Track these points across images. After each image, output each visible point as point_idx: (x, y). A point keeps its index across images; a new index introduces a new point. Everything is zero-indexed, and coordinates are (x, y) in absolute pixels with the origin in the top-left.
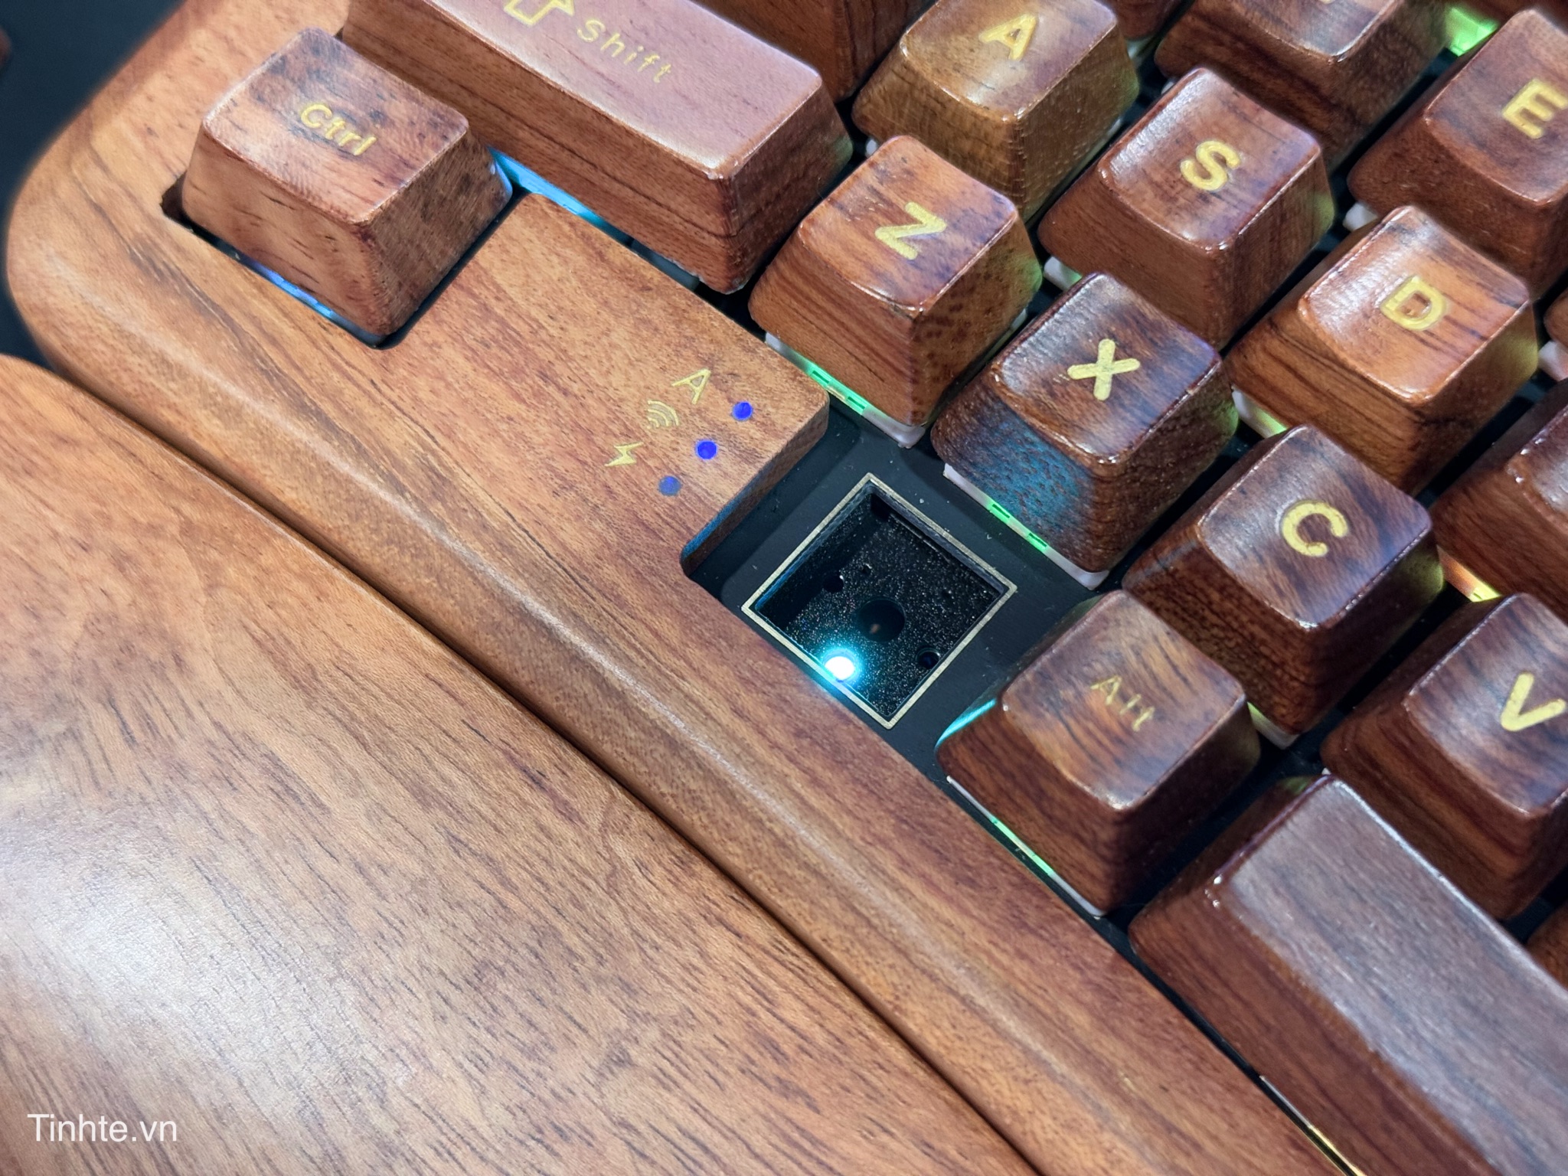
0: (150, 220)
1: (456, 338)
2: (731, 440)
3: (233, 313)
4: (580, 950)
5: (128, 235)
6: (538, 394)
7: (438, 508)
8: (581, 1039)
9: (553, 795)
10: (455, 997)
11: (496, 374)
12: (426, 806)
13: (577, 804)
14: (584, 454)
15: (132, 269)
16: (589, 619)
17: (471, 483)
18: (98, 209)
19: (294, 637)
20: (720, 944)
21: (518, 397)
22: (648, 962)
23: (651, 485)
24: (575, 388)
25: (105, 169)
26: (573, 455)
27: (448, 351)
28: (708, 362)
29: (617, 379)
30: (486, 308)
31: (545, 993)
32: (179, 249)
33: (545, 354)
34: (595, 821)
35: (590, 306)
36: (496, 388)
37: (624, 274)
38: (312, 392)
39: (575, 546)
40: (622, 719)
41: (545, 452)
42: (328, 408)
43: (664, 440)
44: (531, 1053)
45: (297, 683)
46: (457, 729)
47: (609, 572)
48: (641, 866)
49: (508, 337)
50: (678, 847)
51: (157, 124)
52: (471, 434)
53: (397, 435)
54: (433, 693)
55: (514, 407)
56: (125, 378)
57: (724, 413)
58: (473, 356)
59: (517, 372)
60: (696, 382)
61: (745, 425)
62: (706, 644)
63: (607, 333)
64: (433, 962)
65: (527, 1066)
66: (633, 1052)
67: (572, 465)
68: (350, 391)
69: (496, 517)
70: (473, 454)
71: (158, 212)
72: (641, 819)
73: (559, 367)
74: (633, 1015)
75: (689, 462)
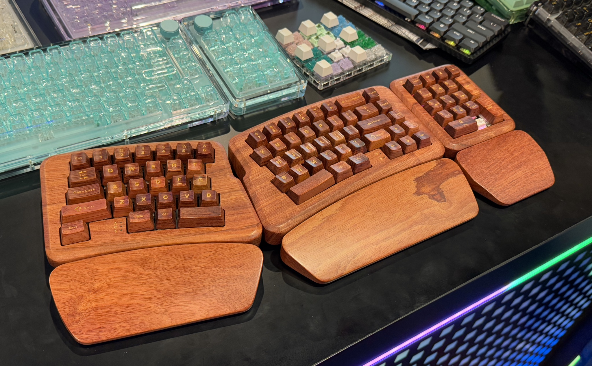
0: (62, 247)
4: (146, 259)
5: (61, 249)
6: (105, 233)
7: (107, 245)
8: (151, 263)
9: (133, 254)
10: (141, 268)
11: (100, 235)
12: (126, 262)
13: (137, 253)
15: (64, 251)
16: (125, 241)
18: (56, 250)
19: (105, 262)
20: (154, 251)
22: (151, 256)
24: (107, 231)
25: (53, 247)
26: (112, 234)
27: (95, 236)
28: (115, 222)
29: (110, 228)
30: (95, 232)
31: (146, 263)
32: (67, 247)
33: (102, 231)
34: (139, 252)
36: (102, 235)
38: (88, 246)
41: (110, 236)
42: (90, 246)
43: (117, 228)
52: (103, 239)
55: (104, 235)
58: (97, 235)
59: (102, 233)
68: (91, 244)
73: (104, 231)
75: (121, 228)
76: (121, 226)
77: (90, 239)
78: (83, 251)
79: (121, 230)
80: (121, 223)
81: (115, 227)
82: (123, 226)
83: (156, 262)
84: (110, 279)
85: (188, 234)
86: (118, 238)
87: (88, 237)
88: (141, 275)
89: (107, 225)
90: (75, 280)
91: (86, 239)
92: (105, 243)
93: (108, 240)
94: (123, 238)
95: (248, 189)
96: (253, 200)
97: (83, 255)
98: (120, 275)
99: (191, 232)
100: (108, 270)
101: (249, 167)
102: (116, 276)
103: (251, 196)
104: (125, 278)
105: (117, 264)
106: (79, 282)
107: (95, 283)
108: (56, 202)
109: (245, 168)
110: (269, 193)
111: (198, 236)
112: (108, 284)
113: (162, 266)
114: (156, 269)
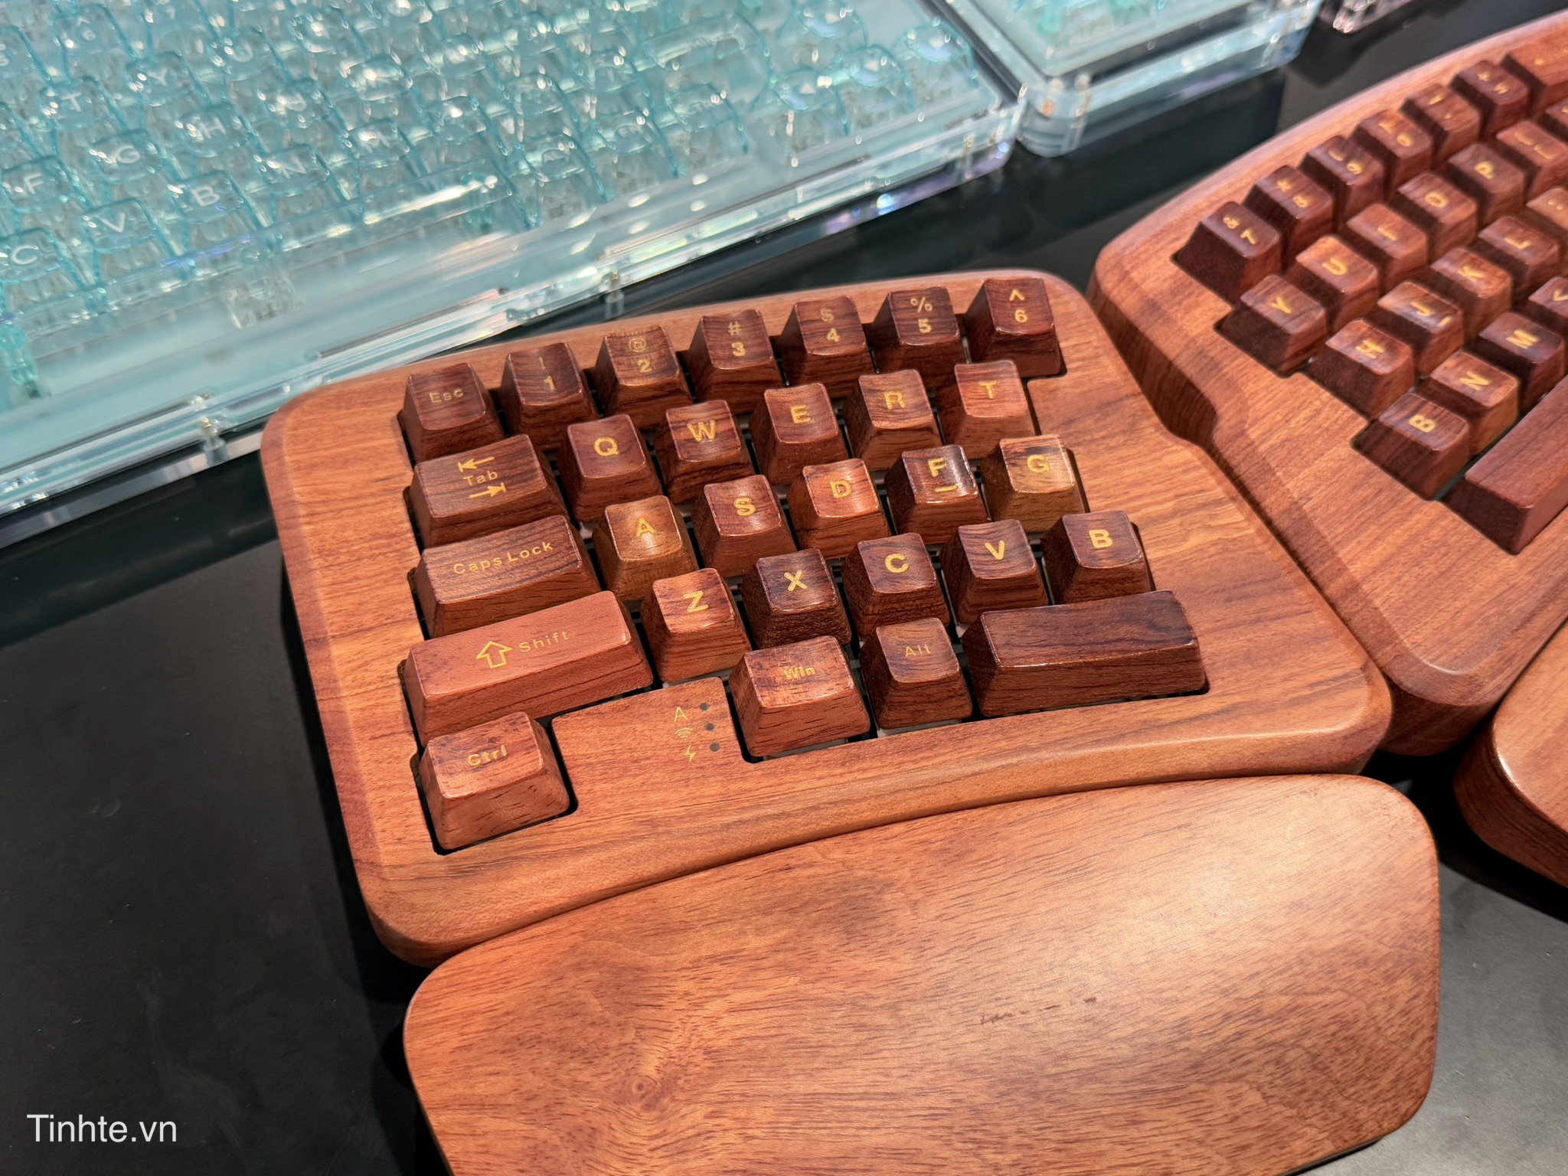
0: (440, 862)
1: (593, 782)
2: (711, 717)
3: (513, 854)
4: (864, 892)
5: (442, 874)
6: (641, 768)
7: (660, 829)
8: (894, 913)
9: (799, 866)
10: (851, 946)
11: (620, 777)
12: (771, 913)
13: (807, 860)
14: (678, 767)
15: (460, 881)
16: (747, 804)
17: (659, 812)
18: (419, 879)
19: (664, 920)
20: (896, 844)
21: (636, 775)
22: (885, 872)
23: (709, 753)
24: (649, 754)
25: (402, 866)
26: (675, 771)
27: (597, 788)
28: (675, 705)
29: (656, 738)
30: (588, 765)
31: (871, 914)
32: (466, 858)
33: (627, 755)
34: (819, 858)
35: (618, 730)
36: (626, 781)
37: (614, 711)
38: (574, 846)
39: (713, 792)
40: (792, 819)
41: (667, 779)
42: (585, 843)
43: (694, 738)
44: (891, 933)
45: (684, 930)
46: (746, 884)
48: (847, 853)
49: (608, 764)
50: (850, 836)
51: (399, 834)
52: (639, 800)
53: (617, 826)
54: (727, 883)
55: (638, 780)
57: (699, 713)
58: (606, 781)
59: (626, 770)
60: (680, 714)
61: (710, 710)
62: (787, 773)
63: (635, 730)
64: (833, 946)
65: (894, 937)
66: (914, 897)
67: (680, 774)
68: (585, 832)
69: (681, 811)
70: (648, 805)
71: (441, 857)
72: (828, 842)
73: (636, 755)
74: (902, 889)
75: (710, 735)
76: (710, 727)
77: (573, 806)
78: (551, 873)
79: (714, 747)
80: (704, 707)
81: (684, 733)
82: (717, 724)
83: (921, 908)
84: (713, 1020)
86: (707, 791)
87: (564, 798)
88: (862, 987)
89: (639, 727)
90: (538, 1039)
91: (554, 810)
92: (652, 823)
93: (664, 803)
94: (733, 787)
95: (1258, 491)
96: (1295, 543)
97: (555, 896)
98: (759, 995)
100: (694, 966)
101: (1232, 386)
102: (739, 997)
103: (1282, 524)
104: (786, 1006)
105: (729, 928)
106: (563, 1049)
107: (641, 1047)
108: (368, 620)
109: (1210, 389)
110: (1364, 502)
112: (708, 1052)
113: (952, 925)
114: (927, 945)
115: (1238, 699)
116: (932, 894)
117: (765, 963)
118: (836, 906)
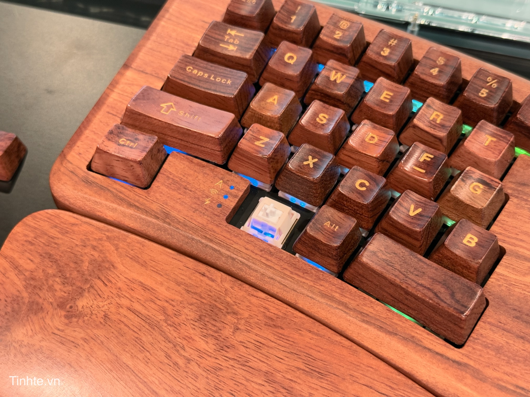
0: (85, 172)
1: (163, 184)
2: (231, 194)
3: (109, 188)
4: (222, 308)
5: (81, 176)
6: (185, 192)
7: (168, 220)
8: (227, 326)
9: (208, 277)
10: (196, 324)
11: (174, 190)
12: (179, 285)
13: (214, 278)
14: (198, 203)
15: (83, 183)
16: (208, 236)
17: (174, 213)
18: (72, 172)
19: (140, 256)
20: (254, 300)
21: (180, 194)
22: (238, 307)
23: (215, 206)
24: (193, 190)
25: (71, 163)
26: (196, 203)
27: (162, 187)
28: (221, 179)
29: (202, 186)
30: (168, 177)
31: (216, 319)
32: (93, 177)
33: (184, 184)
34: (219, 280)
35: (192, 172)
36: (175, 193)
37: (198, 164)
38: (132, 201)
39: (201, 222)
40: (221, 256)
41: (189, 204)
42: (137, 204)
43: (216, 197)
44: (216, 332)
45: (142, 265)
46: (182, 268)
47: (210, 226)
48: (232, 288)
49: (175, 182)
50: (240, 282)
51: (81, 152)
52: (171, 203)
53: (155, 207)
54: (175, 261)
55: (180, 196)
56: (86, 207)
57: (228, 189)
58: (168, 187)
59: (179, 189)
60: (220, 183)
61: (233, 190)
62: (236, 236)
63: (197, 177)
64: (189, 318)
65: (216, 335)
66: (240, 326)
67: (196, 205)
68: (141, 200)
69: (182, 220)
70: (173, 207)
71: (86, 170)
72: (229, 278)
73: (188, 186)
74: (238, 319)
75: (222, 200)
76: (226, 197)
77: (147, 187)
79: (220, 206)
80: (232, 188)
81: (214, 192)
82: (230, 198)
83: (238, 332)
84: (119, 306)
85: (355, 310)
88: (184, 342)
90: (56, 261)
92: (167, 215)
93: (179, 211)
98: (143, 311)
99: (366, 309)
100: (133, 281)
102: (137, 307)
104: (149, 324)
105: (159, 278)
106: (60, 271)
107: (86, 294)
108: (149, 70)
111: (373, 331)
112: (106, 316)
113: (243, 349)
114: (226, 348)
115: (471, 363)
116: (248, 331)
117: (158, 302)
118: (206, 304)
